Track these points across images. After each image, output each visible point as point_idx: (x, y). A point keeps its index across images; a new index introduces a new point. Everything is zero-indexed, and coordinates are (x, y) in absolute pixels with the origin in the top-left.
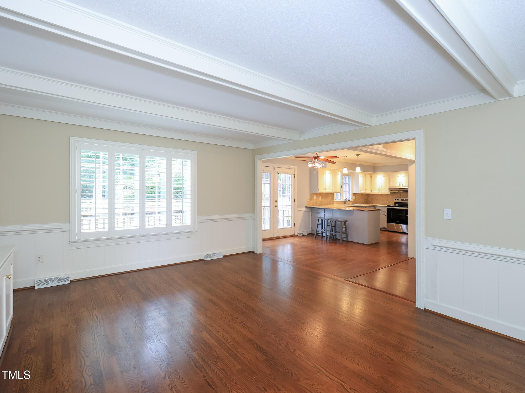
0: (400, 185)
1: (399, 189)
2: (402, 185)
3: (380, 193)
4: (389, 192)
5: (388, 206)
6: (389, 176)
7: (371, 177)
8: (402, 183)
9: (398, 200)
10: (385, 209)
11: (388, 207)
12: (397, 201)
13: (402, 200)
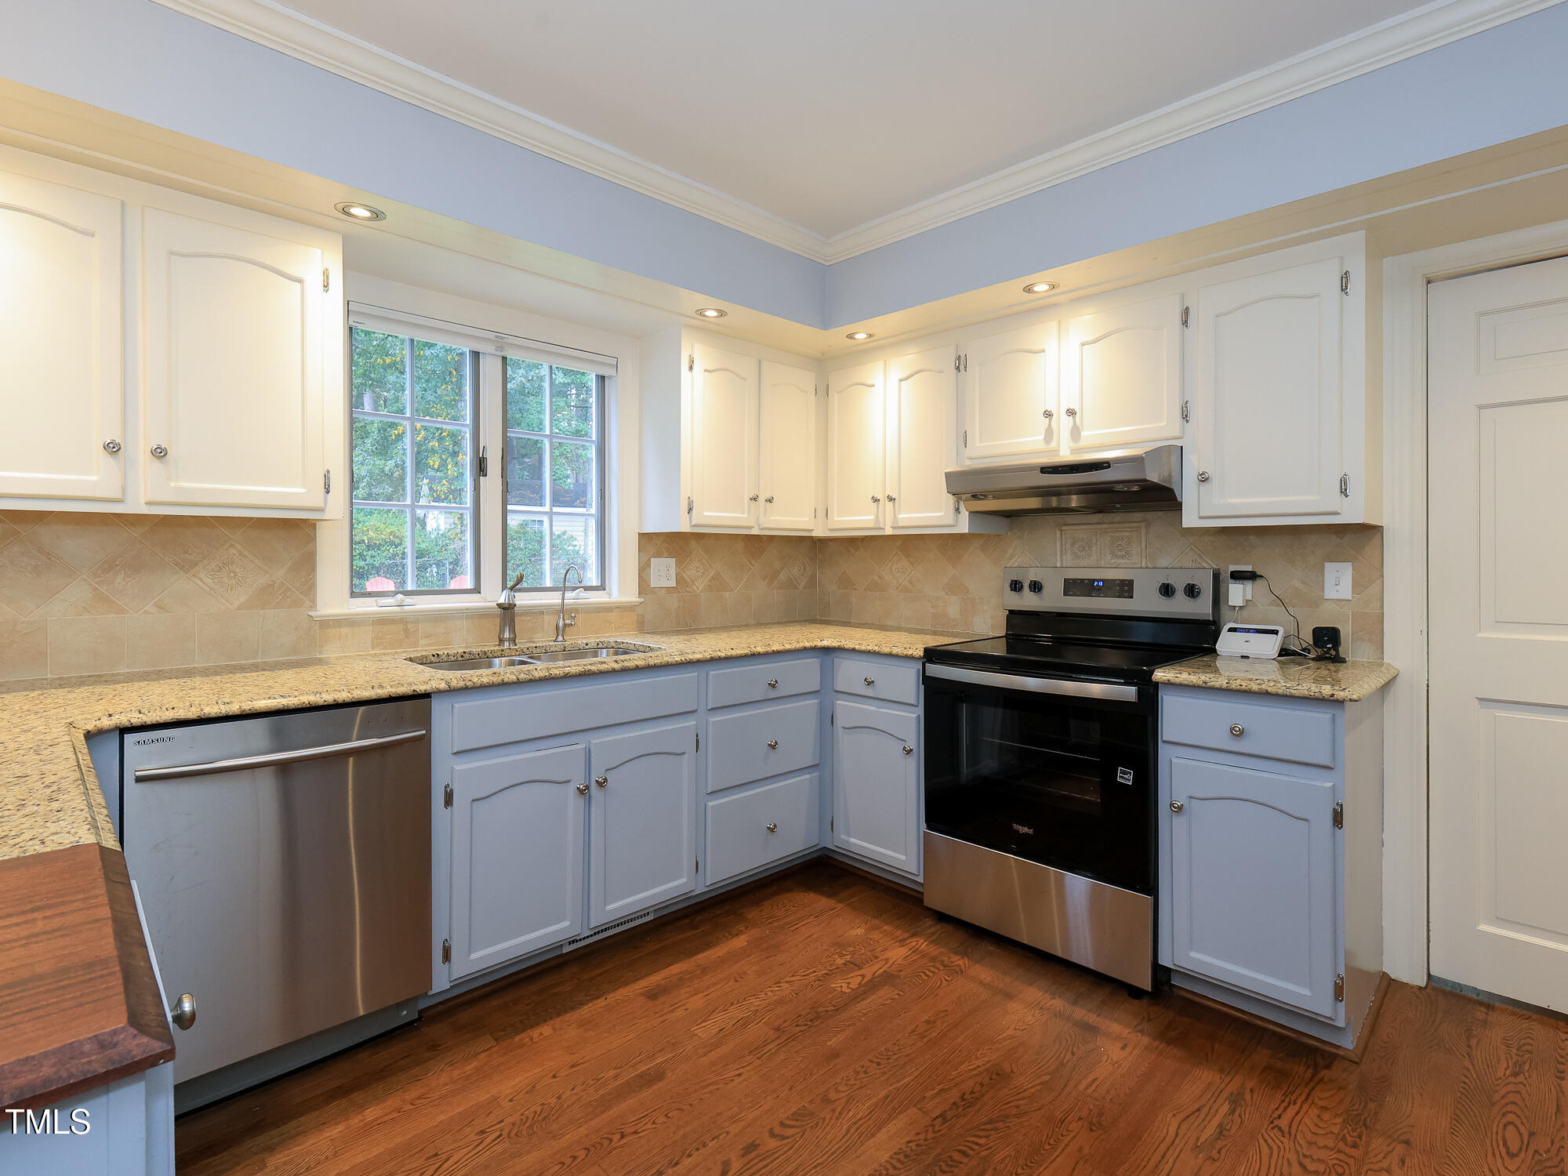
0: (1049, 434)
1: (1046, 470)
2: (1075, 432)
3: (889, 532)
4: (957, 510)
5: (932, 655)
6: (960, 365)
7: (823, 391)
8: (1071, 413)
9: (1036, 587)
10: (906, 684)
11: (937, 670)
12: (1028, 601)
13: (1073, 587)
